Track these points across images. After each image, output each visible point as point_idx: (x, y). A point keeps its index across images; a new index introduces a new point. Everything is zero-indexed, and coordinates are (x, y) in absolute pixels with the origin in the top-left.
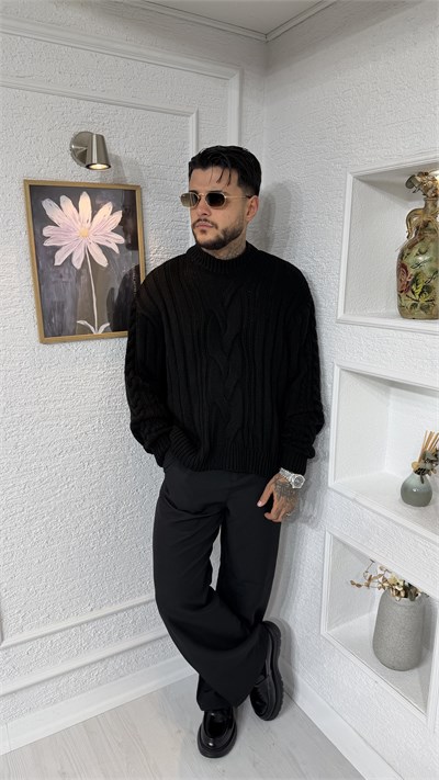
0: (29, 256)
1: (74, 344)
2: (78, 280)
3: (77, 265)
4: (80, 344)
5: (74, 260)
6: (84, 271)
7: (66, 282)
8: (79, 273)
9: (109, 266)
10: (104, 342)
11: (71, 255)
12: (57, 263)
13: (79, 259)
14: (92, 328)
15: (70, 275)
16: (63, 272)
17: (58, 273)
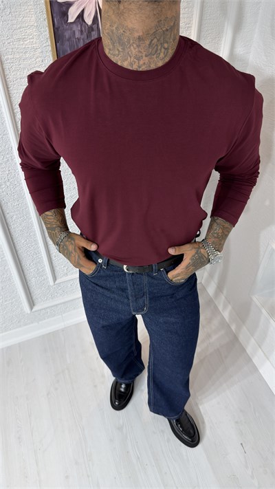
0: (45, 16)
2: (88, 36)
3: (89, 21)
5: (85, 16)
6: (95, 26)
7: (79, 39)
8: (91, 29)
11: (83, 11)
12: (72, 18)
13: (90, 14)
15: (82, 31)
16: (77, 29)
17: (71, 30)
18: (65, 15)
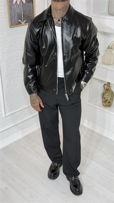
0: (7, 2)
1: (18, 27)
2: (18, 8)
3: (18, 3)
4: (19, 27)
5: (18, 2)
6: (20, 5)
8: (19, 5)
9: (26, 3)
10: (25, 26)
11: (17, 1)
12: (14, 3)
14: (22, 22)
15: (17, 6)
16: (15, 6)
17: (14, 6)
18: (12, 2)
